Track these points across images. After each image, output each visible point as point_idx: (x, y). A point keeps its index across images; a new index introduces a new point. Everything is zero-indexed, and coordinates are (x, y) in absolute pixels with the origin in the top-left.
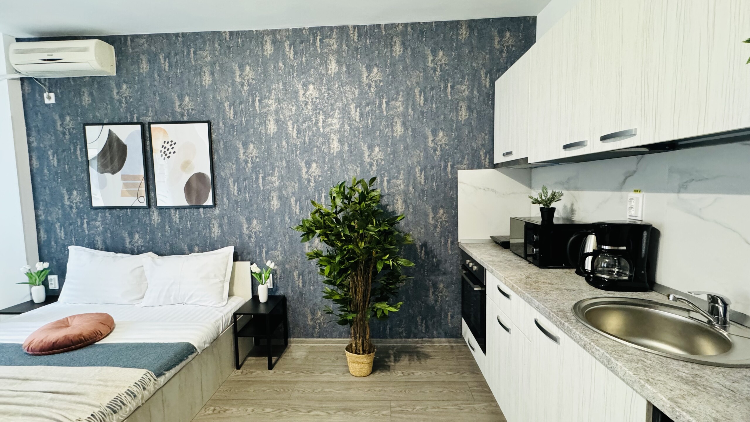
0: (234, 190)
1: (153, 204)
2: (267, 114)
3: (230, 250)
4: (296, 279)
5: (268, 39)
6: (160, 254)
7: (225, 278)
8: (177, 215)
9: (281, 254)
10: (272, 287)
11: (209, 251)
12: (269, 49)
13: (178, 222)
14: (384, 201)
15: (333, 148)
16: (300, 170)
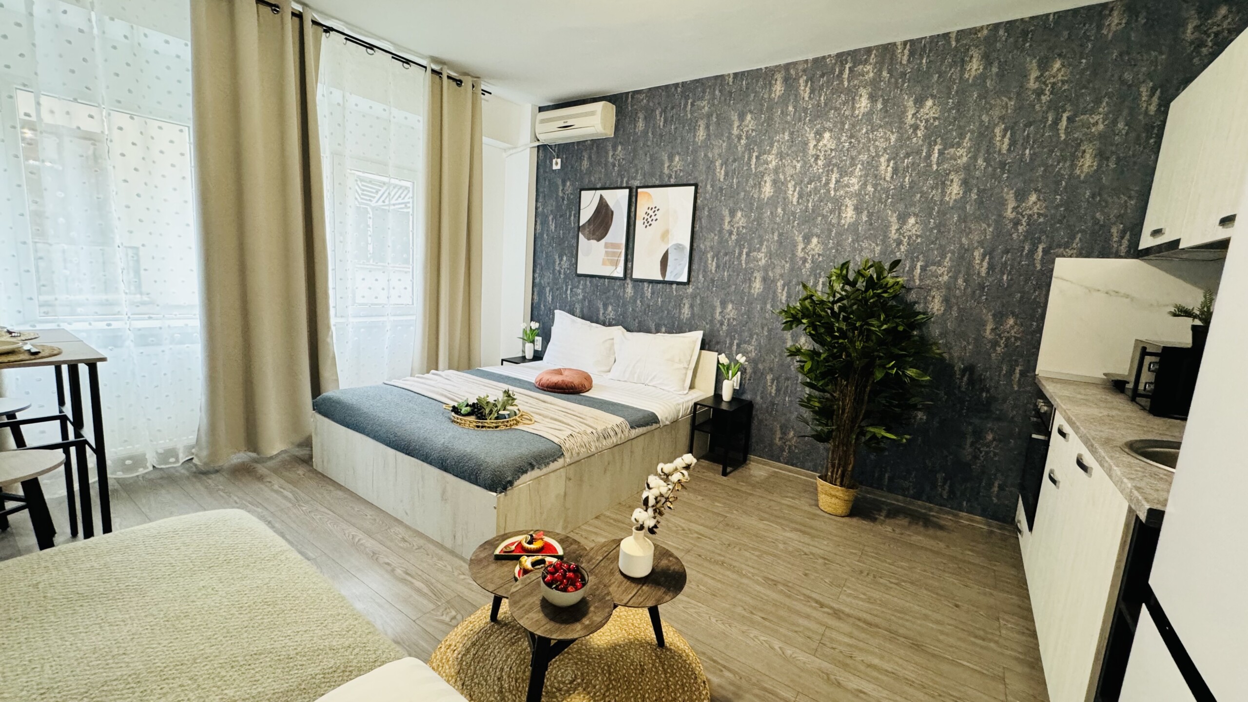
0: (712, 266)
1: (629, 276)
2: (764, 173)
3: (698, 335)
4: (769, 384)
5: (779, 77)
6: (628, 330)
7: (689, 365)
8: (650, 290)
9: (756, 349)
10: (738, 388)
11: (676, 333)
12: (779, 88)
13: (649, 297)
14: (912, 296)
15: (846, 217)
16: (795, 245)
